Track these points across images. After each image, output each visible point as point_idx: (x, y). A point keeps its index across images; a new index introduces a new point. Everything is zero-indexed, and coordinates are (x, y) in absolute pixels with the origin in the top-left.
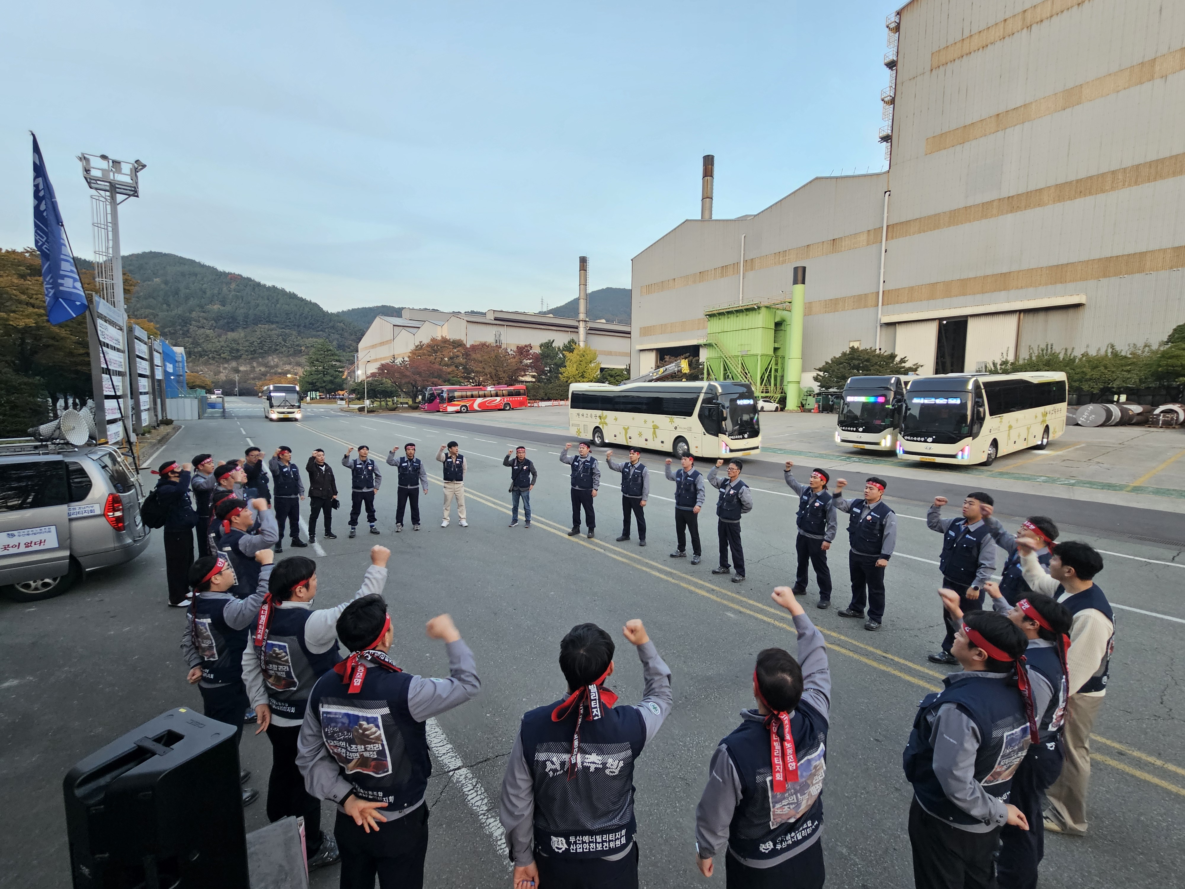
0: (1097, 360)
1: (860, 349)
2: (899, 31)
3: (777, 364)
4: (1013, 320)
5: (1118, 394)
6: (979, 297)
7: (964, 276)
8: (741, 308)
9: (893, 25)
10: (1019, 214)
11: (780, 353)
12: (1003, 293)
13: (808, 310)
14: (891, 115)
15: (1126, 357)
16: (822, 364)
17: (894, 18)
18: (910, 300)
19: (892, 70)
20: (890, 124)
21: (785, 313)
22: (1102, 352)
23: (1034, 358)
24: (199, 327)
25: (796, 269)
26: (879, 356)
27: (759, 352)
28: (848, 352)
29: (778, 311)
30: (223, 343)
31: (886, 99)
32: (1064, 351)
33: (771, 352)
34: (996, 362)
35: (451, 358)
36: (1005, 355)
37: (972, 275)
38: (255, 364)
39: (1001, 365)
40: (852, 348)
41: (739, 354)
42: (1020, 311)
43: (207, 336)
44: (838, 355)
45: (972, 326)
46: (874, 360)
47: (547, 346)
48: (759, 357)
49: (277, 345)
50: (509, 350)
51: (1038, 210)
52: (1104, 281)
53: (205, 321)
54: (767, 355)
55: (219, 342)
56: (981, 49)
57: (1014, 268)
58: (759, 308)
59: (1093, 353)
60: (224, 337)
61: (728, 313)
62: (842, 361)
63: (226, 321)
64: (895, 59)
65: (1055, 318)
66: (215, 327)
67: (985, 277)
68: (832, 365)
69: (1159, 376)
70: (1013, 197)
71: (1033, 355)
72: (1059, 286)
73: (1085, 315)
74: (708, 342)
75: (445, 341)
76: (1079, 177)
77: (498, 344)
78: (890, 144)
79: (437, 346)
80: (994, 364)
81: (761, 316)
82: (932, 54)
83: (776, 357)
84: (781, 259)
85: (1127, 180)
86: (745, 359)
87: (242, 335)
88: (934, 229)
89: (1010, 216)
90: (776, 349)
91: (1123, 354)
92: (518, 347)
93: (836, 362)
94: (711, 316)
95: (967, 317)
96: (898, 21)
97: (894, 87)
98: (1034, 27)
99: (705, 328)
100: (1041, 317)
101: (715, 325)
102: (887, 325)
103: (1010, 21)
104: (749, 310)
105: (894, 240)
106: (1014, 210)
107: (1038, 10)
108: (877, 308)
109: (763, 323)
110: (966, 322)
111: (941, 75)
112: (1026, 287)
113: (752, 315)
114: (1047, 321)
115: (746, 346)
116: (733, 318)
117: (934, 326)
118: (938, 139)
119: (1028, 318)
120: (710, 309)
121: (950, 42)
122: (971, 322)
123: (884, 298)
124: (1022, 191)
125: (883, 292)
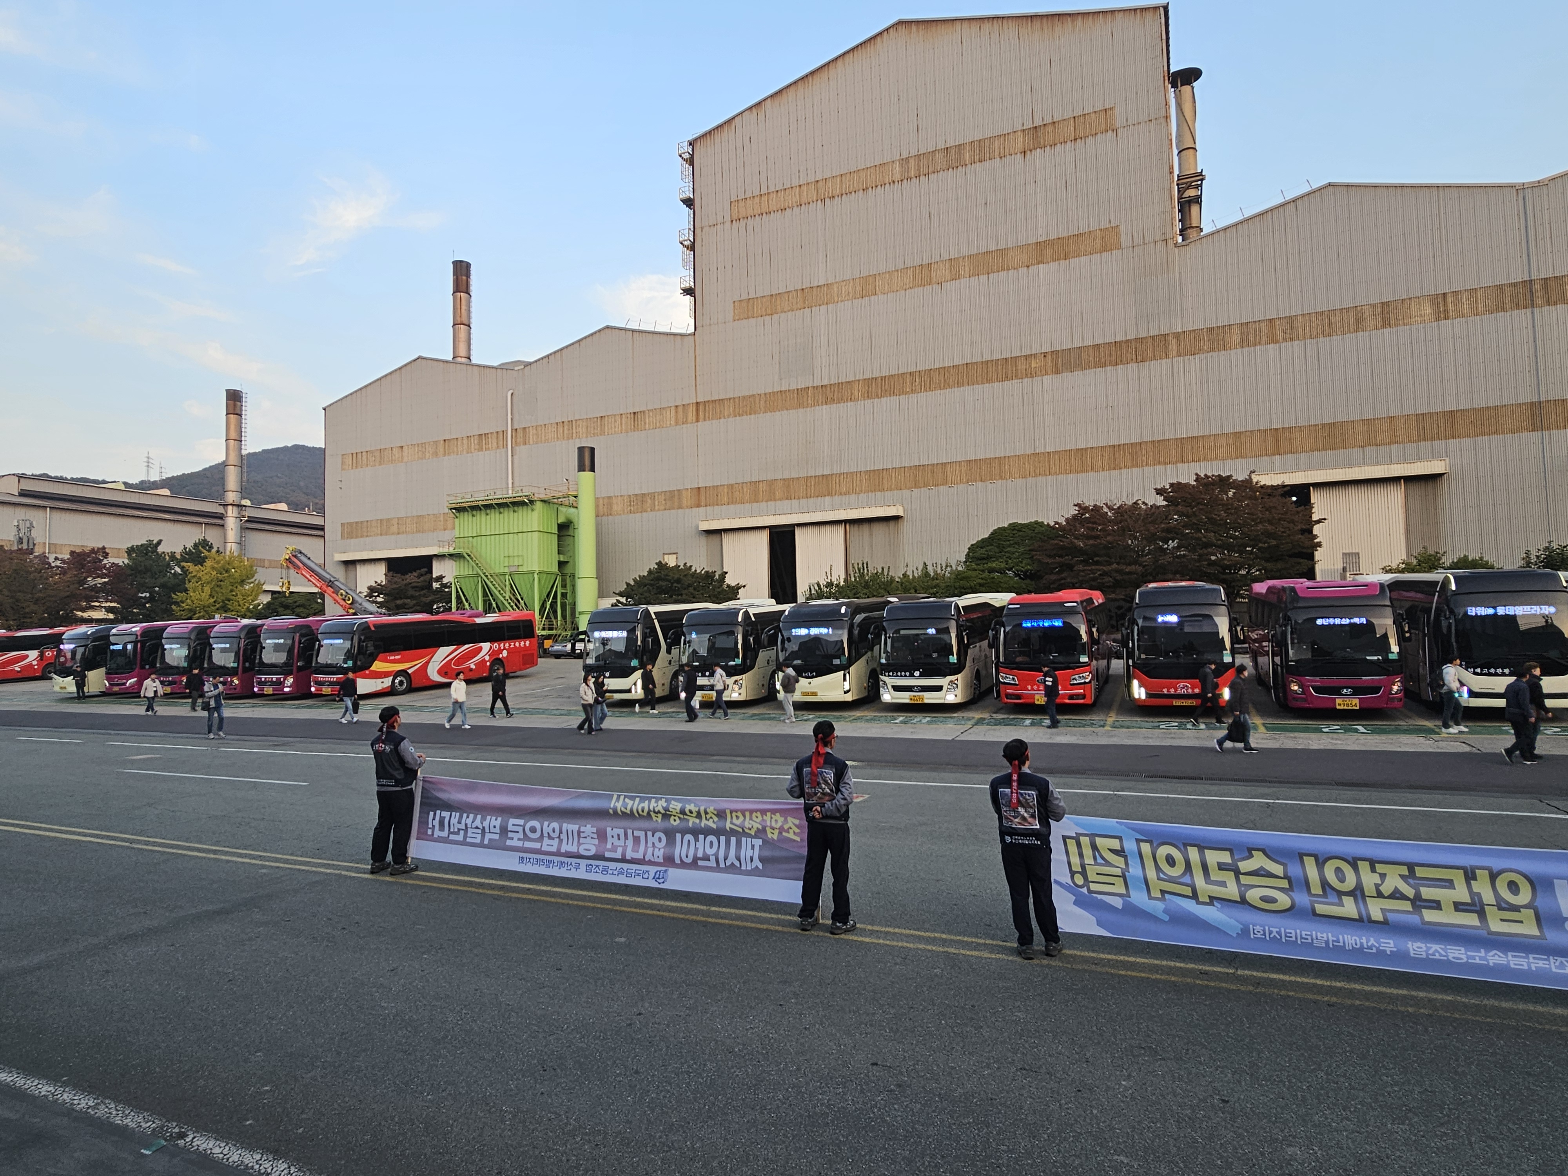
1: (669, 566)
2: (693, 165)
3: (564, 586)
4: (839, 533)
6: (804, 501)
7: (787, 475)
8: (505, 501)
9: (685, 156)
10: (834, 407)
11: (568, 570)
12: (827, 498)
13: (602, 509)
14: (692, 263)
16: (622, 586)
17: (685, 147)
18: (732, 501)
19: (689, 209)
20: (692, 274)
21: (572, 510)
25: (580, 450)
26: (695, 575)
27: (536, 568)
28: (655, 569)
29: (562, 509)
31: (685, 243)
33: (555, 568)
37: (795, 475)
40: (660, 564)
41: (506, 570)
42: (846, 522)
44: (643, 573)
45: (801, 539)
46: (689, 581)
47: (146, 551)
48: (536, 576)
50: (51, 559)
51: (851, 405)
52: (916, 492)
54: (548, 573)
56: (780, 212)
57: (835, 470)
58: (532, 502)
61: (488, 507)
62: (648, 582)
64: (691, 196)
65: (879, 530)
67: (808, 478)
70: (826, 386)
72: (879, 494)
73: (905, 527)
74: (457, 551)
76: (883, 375)
78: (693, 299)
80: (821, 586)
81: (535, 514)
82: (731, 202)
83: (563, 575)
84: (566, 432)
85: (923, 384)
86: (516, 578)
88: (751, 414)
90: (561, 564)
95: (793, 526)
96: (691, 153)
97: (692, 231)
98: (827, 202)
99: (448, 529)
100: (865, 528)
101: (468, 525)
102: (709, 532)
103: (804, 188)
104: (517, 504)
105: (707, 422)
106: (828, 401)
107: (829, 184)
108: (694, 509)
109: (539, 525)
110: (794, 531)
111: (742, 230)
112: (849, 493)
113: (522, 512)
114: (871, 535)
115: (516, 559)
116: (494, 515)
117: (764, 536)
118: (744, 304)
119: (854, 530)
120: (458, 500)
121: (749, 194)
122: (798, 532)
123: (701, 497)
124: (834, 381)
125: (698, 489)
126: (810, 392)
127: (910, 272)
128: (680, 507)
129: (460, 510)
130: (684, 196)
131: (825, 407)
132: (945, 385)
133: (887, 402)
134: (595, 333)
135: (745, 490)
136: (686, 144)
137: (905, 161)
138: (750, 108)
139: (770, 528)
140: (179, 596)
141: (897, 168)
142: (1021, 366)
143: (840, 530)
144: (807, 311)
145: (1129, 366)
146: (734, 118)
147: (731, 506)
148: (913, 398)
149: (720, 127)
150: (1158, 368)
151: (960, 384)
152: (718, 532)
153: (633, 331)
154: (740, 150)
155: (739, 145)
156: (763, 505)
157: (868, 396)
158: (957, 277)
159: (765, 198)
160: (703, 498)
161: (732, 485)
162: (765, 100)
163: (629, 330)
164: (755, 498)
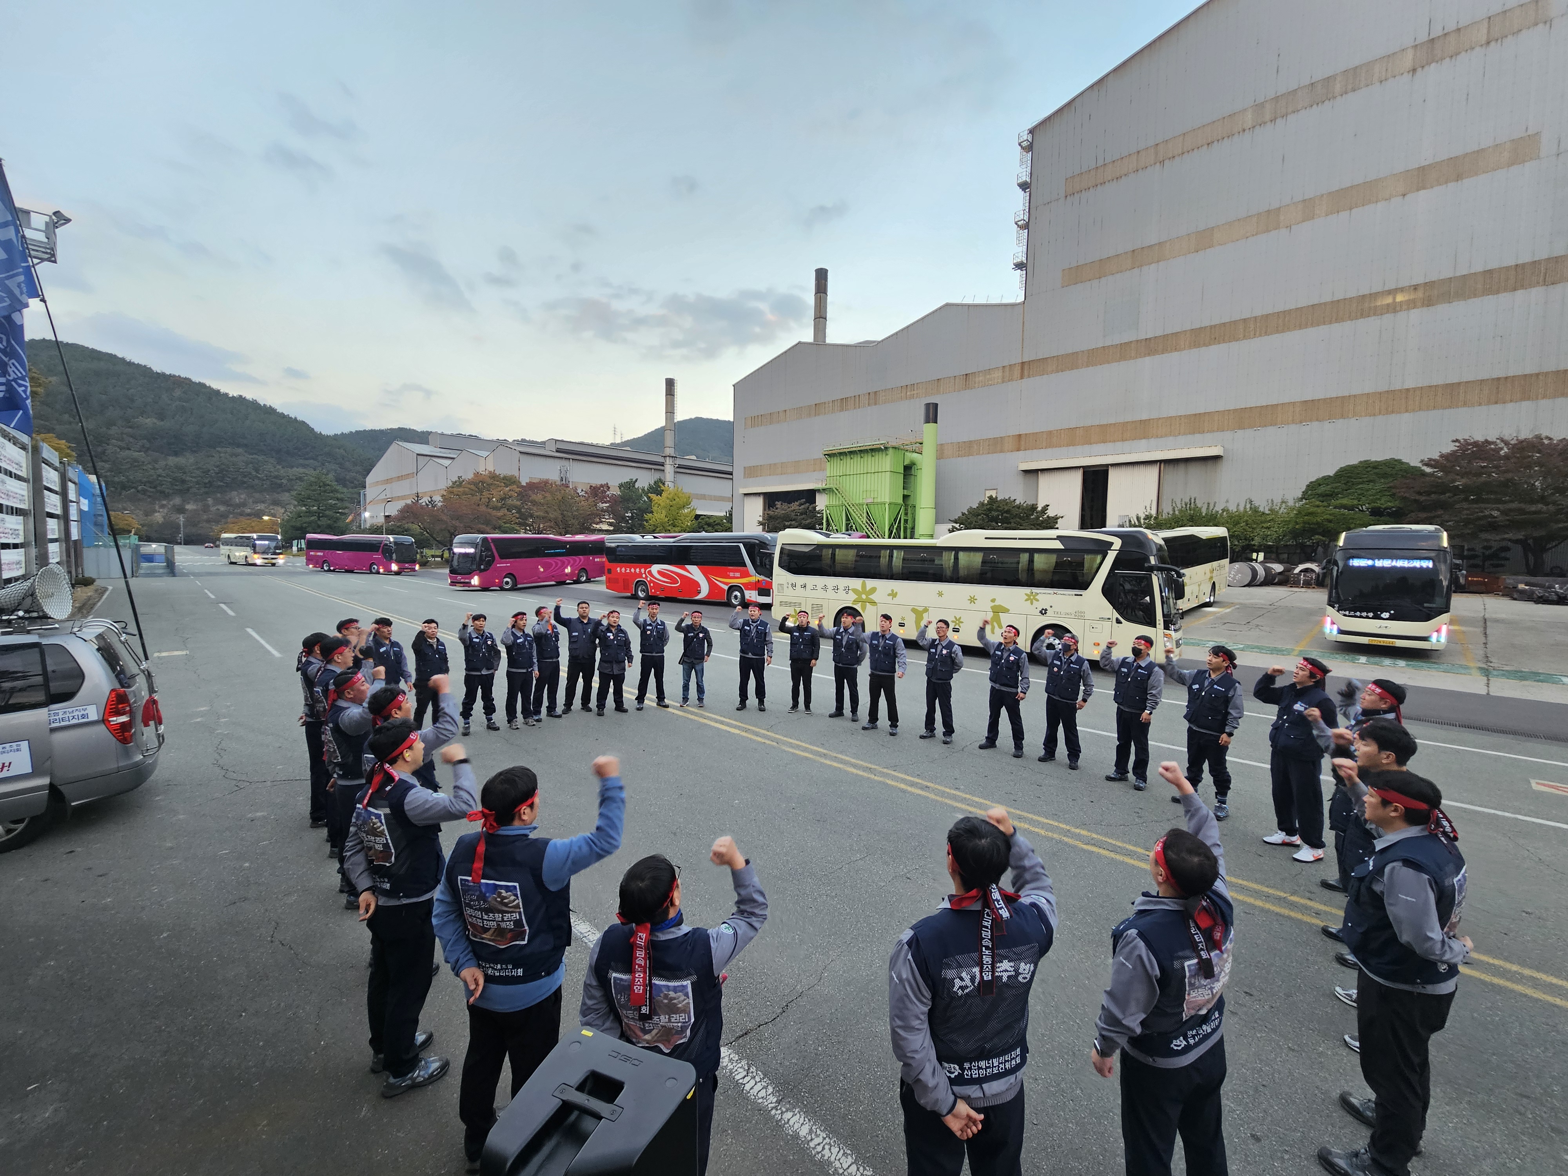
0: (1239, 516)
1: (999, 499)
2: (1032, 150)
3: (906, 514)
4: (1153, 472)
5: (1257, 552)
6: (1119, 444)
7: (1104, 422)
8: (865, 448)
9: (1025, 144)
10: (1157, 358)
11: (910, 502)
12: (1144, 441)
13: (941, 453)
14: (1026, 241)
15: (1263, 513)
16: (957, 515)
17: (1026, 136)
18: (1050, 445)
19: (1025, 192)
20: (1025, 250)
21: (915, 455)
22: (1241, 509)
23: (1177, 513)
24: (121, 448)
25: (927, 406)
26: (1019, 507)
27: (886, 500)
28: (986, 502)
30: (160, 471)
31: (1019, 223)
32: (1205, 506)
33: (900, 501)
34: (1139, 515)
35: (502, 499)
36: (1148, 508)
37: (1112, 421)
38: (210, 501)
39: (1145, 519)
40: (991, 497)
41: (864, 501)
42: (1160, 461)
43: (136, 460)
44: (975, 506)
45: (1114, 478)
46: (1015, 511)
47: (629, 486)
48: (887, 505)
49: (245, 476)
50: (579, 491)
51: (1175, 354)
52: (1240, 433)
53: (131, 440)
54: (896, 504)
55: (154, 469)
56: (1115, 180)
57: (1154, 415)
58: (886, 448)
59: (1232, 508)
60: (162, 463)
61: (851, 453)
62: (980, 512)
63: (165, 441)
64: (1028, 180)
65: (1195, 471)
66: (148, 449)
67: (1125, 424)
68: (969, 517)
69: (1295, 534)
70: (1150, 339)
71: (1176, 509)
72: (1198, 436)
73: (1224, 468)
74: (827, 486)
75: (493, 476)
76: (1213, 324)
77: (564, 482)
78: (1025, 272)
79: (483, 483)
80: (1138, 518)
81: (888, 457)
82: (1067, 179)
83: (906, 505)
84: (908, 393)
85: (1258, 330)
86: (871, 507)
87: (192, 460)
88: (1072, 369)
89: (1147, 359)
90: (905, 497)
91: (1261, 509)
92: (591, 486)
93: (972, 511)
94: (830, 455)
95: (1107, 466)
96: (1030, 140)
97: (1027, 210)
98: (1166, 162)
99: (824, 470)
100: (1182, 467)
101: (836, 467)
102: (1026, 472)
103: (1143, 153)
104: (874, 451)
105: (1031, 379)
106: (1152, 353)
107: (1170, 145)
108: (1015, 453)
109: (890, 467)
110: (1106, 472)
111: (1076, 203)
112: (1166, 436)
113: (879, 456)
114: (1187, 474)
115: (872, 493)
116: (857, 459)
117: (1078, 475)
118: (1073, 271)
119: (1170, 469)
120: (830, 448)
121: (1085, 169)
122: (1112, 472)
123: (1021, 442)
124: (1159, 333)
125: (1020, 435)
126: (1134, 345)
127: (1254, 220)
128: (1001, 451)
130: (1021, 181)
133: (1214, 349)
134: (938, 309)
135: (1063, 436)
136: (1026, 133)
137: (1259, 107)
138: (1093, 86)
139: (1085, 468)
140: (648, 516)
141: (1250, 115)
143: (1154, 469)
144: (1136, 270)
146: (1077, 97)
147: (1049, 449)
148: (1245, 343)
149: (1062, 109)
151: (1302, 326)
152: (1036, 472)
153: (970, 306)
154: (1078, 128)
156: (1079, 449)
157: (1196, 344)
159: (1101, 170)
160: (1023, 443)
161: (1051, 432)
162: (1108, 75)
163: (966, 305)
164: (1072, 443)
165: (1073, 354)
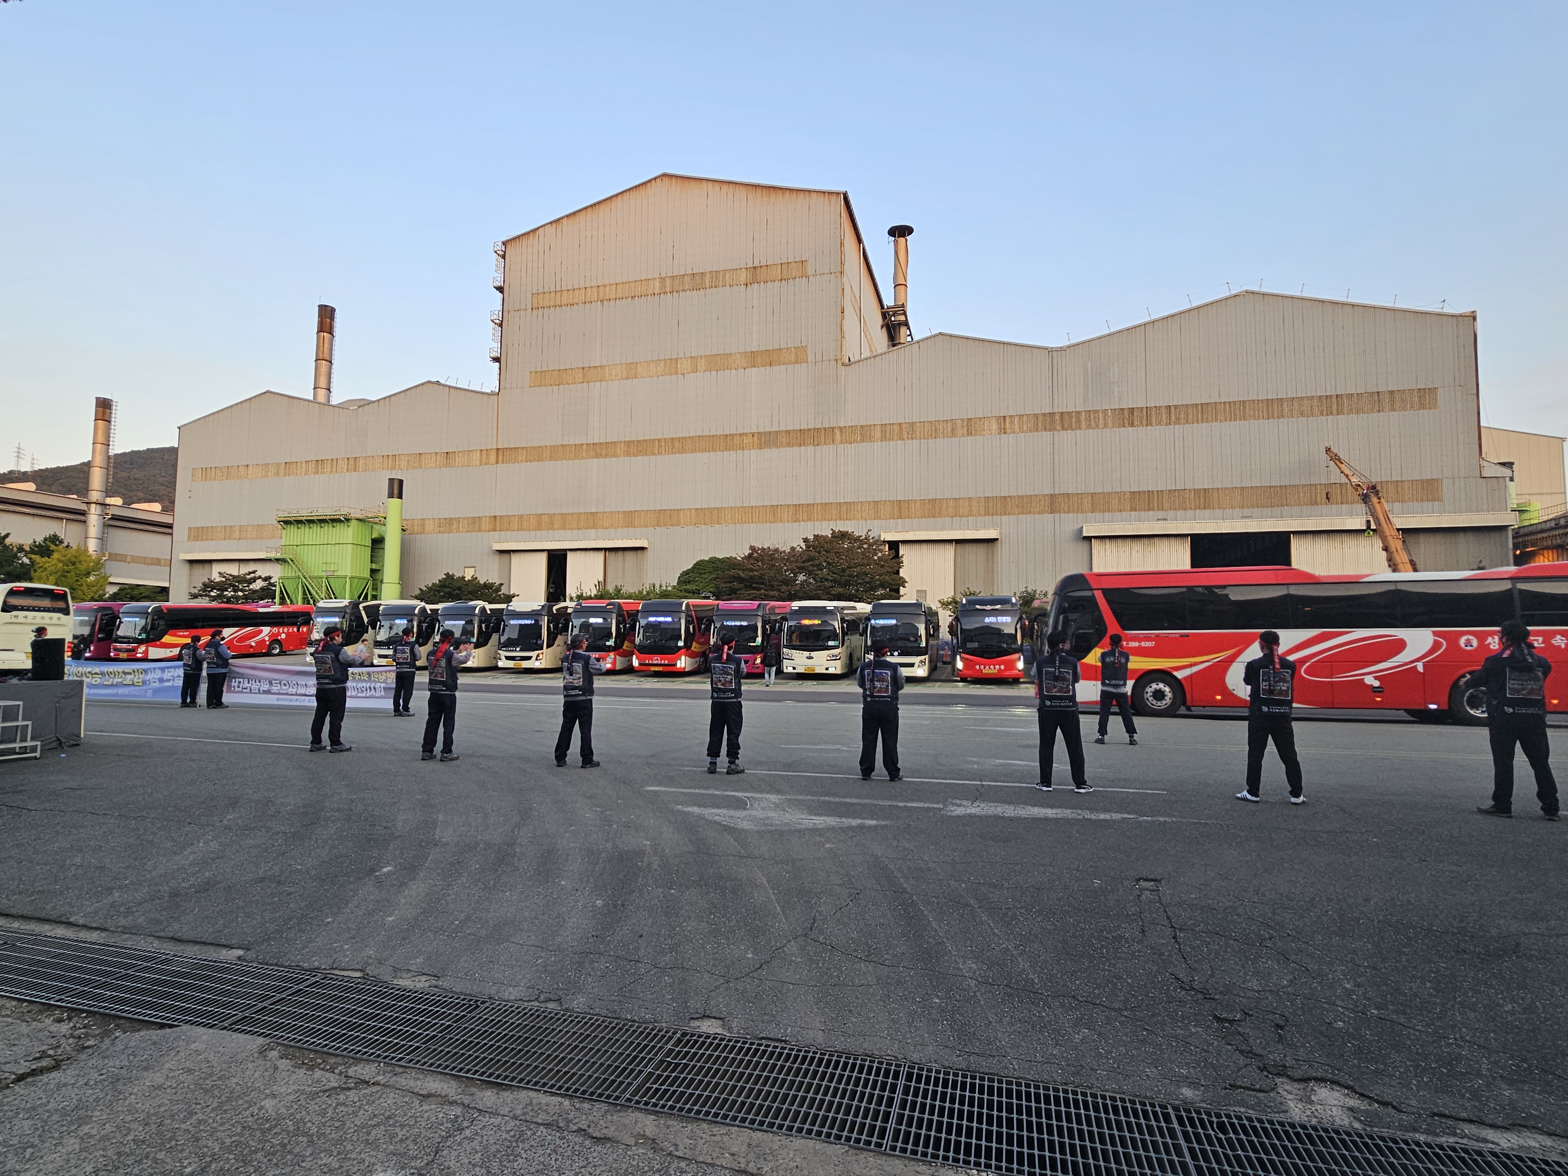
2: (505, 259)
6: (575, 532)
8: (325, 518)
9: (499, 254)
10: (601, 461)
11: (378, 576)
12: (593, 530)
13: (407, 528)
14: (500, 337)
17: (500, 246)
18: (520, 529)
19: (500, 294)
20: (499, 346)
21: (382, 529)
25: (391, 481)
27: (349, 574)
29: (375, 526)
31: (493, 320)
33: (368, 575)
37: (570, 510)
40: (448, 575)
41: (324, 574)
42: (606, 550)
45: (570, 561)
48: (348, 579)
52: (662, 530)
54: (360, 578)
56: (570, 306)
57: (600, 510)
58: (348, 520)
61: (310, 522)
64: (502, 284)
65: (629, 559)
70: (596, 444)
72: (628, 530)
74: (283, 556)
76: (639, 439)
81: (350, 530)
82: (532, 294)
83: (373, 580)
84: (390, 464)
86: (332, 581)
88: (537, 461)
90: (373, 572)
95: (566, 550)
96: (503, 250)
97: (502, 311)
98: (605, 302)
99: (276, 538)
100: (620, 555)
101: (293, 535)
102: (501, 552)
103: (589, 290)
104: (335, 521)
105: (505, 465)
106: (598, 456)
107: (607, 289)
108: (491, 533)
109: (353, 539)
110: (565, 556)
111: (540, 316)
112: (609, 527)
113: (339, 527)
114: (624, 560)
115: (332, 565)
116: (316, 528)
117: (543, 558)
118: (539, 375)
119: (611, 556)
120: (284, 515)
121: (546, 290)
122: (570, 556)
123: (497, 523)
124: (603, 440)
125: (495, 517)
126: (584, 447)
127: (663, 363)
128: (480, 531)
129: (287, 523)
130: (498, 284)
131: (595, 460)
132: (683, 451)
133: (641, 461)
134: (419, 385)
136: (500, 244)
137: (663, 280)
138: (551, 223)
139: (548, 551)
141: (657, 283)
142: (737, 441)
143: (600, 556)
144: (585, 385)
145: (809, 448)
146: (538, 229)
147: (520, 532)
148: (659, 457)
149: (527, 234)
150: (826, 451)
151: (693, 451)
152: (509, 552)
153: (450, 387)
154: (541, 254)
155: (541, 251)
157: (628, 454)
158: (695, 371)
159: (558, 294)
160: (498, 524)
161: (521, 516)
162: (562, 218)
163: (446, 386)
164: (539, 527)
165: (539, 447)
